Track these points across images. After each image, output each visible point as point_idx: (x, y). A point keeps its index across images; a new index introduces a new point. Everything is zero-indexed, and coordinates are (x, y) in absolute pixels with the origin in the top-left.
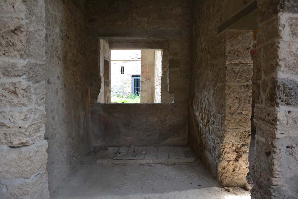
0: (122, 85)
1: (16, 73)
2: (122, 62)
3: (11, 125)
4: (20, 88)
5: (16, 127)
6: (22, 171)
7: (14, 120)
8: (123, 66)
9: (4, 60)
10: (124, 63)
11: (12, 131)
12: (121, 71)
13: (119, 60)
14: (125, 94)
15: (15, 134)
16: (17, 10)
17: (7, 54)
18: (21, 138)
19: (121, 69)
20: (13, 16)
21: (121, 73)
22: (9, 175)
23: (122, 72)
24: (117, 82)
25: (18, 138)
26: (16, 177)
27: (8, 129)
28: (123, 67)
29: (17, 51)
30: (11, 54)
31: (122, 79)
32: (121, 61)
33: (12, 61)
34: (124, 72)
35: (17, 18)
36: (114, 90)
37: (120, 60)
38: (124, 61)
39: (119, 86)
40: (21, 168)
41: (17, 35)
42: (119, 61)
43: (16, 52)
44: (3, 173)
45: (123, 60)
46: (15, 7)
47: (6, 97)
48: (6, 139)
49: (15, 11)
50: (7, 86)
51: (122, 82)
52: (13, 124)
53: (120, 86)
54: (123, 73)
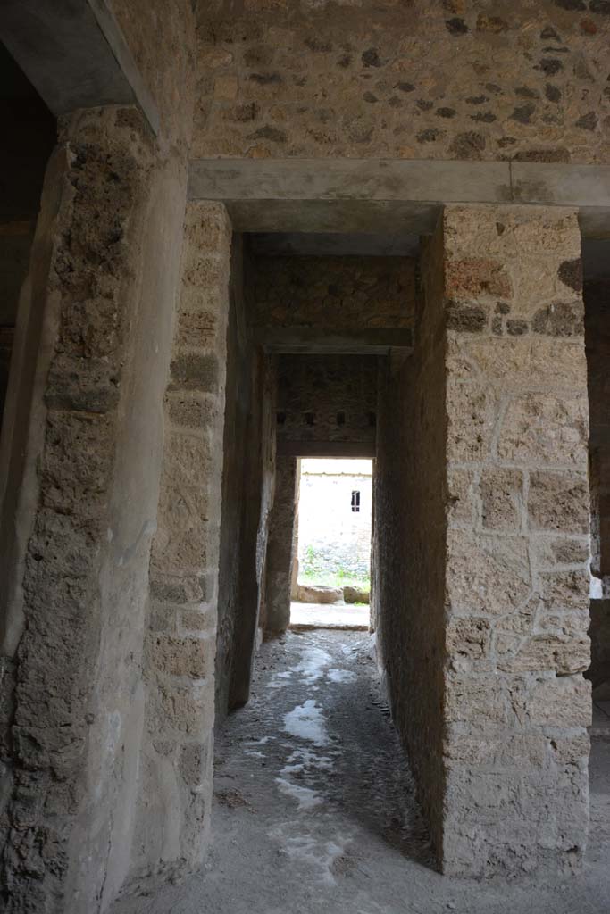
0: (354, 542)
1: (579, 557)
2: (356, 478)
3: (567, 638)
4: (583, 580)
5: (576, 641)
6: (582, 714)
7: (572, 630)
8: (356, 489)
9: (560, 535)
10: (361, 481)
11: (569, 648)
12: (353, 503)
13: (346, 475)
14: (361, 568)
15: (573, 653)
16: (578, 460)
17: (563, 527)
18: (583, 659)
19: (353, 497)
20: (572, 469)
21: (353, 510)
22: (560, 722)
23: (355, 506)
24: (342, 534)
25: (579, 659)
26: (570, 725)
27: (561, 645)
28: (358, 494)
29: (579, 522)
30: (570, 526)
31: (354, 526)
32: (354, 475)
33: (571, 537)
34: (361, 507)
35: (577, 472)
36: (330, 556)
37: (350, 475)
38: (361, 478)
39: (345, 545)
40: (581, 709)
41: (576, 497)
42: (348, 477)
43: (578, 524)
44: (550, 718)
45: (360, 475)
46: (575, 456)
47: (560, 593)
48: (556, 661)
49: (575, 462)
50: (563, 577)
51: (353, 533)
52: (569, 637)
53: (349, 546)
54: (358, 510)
